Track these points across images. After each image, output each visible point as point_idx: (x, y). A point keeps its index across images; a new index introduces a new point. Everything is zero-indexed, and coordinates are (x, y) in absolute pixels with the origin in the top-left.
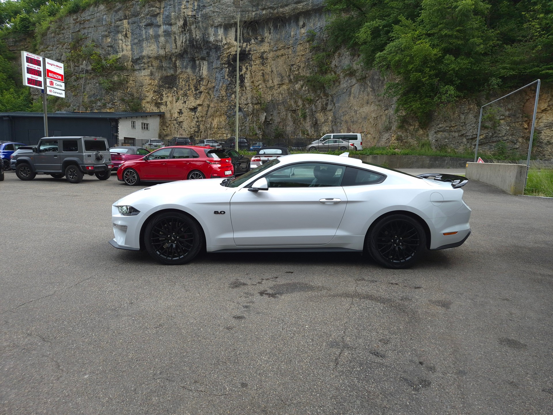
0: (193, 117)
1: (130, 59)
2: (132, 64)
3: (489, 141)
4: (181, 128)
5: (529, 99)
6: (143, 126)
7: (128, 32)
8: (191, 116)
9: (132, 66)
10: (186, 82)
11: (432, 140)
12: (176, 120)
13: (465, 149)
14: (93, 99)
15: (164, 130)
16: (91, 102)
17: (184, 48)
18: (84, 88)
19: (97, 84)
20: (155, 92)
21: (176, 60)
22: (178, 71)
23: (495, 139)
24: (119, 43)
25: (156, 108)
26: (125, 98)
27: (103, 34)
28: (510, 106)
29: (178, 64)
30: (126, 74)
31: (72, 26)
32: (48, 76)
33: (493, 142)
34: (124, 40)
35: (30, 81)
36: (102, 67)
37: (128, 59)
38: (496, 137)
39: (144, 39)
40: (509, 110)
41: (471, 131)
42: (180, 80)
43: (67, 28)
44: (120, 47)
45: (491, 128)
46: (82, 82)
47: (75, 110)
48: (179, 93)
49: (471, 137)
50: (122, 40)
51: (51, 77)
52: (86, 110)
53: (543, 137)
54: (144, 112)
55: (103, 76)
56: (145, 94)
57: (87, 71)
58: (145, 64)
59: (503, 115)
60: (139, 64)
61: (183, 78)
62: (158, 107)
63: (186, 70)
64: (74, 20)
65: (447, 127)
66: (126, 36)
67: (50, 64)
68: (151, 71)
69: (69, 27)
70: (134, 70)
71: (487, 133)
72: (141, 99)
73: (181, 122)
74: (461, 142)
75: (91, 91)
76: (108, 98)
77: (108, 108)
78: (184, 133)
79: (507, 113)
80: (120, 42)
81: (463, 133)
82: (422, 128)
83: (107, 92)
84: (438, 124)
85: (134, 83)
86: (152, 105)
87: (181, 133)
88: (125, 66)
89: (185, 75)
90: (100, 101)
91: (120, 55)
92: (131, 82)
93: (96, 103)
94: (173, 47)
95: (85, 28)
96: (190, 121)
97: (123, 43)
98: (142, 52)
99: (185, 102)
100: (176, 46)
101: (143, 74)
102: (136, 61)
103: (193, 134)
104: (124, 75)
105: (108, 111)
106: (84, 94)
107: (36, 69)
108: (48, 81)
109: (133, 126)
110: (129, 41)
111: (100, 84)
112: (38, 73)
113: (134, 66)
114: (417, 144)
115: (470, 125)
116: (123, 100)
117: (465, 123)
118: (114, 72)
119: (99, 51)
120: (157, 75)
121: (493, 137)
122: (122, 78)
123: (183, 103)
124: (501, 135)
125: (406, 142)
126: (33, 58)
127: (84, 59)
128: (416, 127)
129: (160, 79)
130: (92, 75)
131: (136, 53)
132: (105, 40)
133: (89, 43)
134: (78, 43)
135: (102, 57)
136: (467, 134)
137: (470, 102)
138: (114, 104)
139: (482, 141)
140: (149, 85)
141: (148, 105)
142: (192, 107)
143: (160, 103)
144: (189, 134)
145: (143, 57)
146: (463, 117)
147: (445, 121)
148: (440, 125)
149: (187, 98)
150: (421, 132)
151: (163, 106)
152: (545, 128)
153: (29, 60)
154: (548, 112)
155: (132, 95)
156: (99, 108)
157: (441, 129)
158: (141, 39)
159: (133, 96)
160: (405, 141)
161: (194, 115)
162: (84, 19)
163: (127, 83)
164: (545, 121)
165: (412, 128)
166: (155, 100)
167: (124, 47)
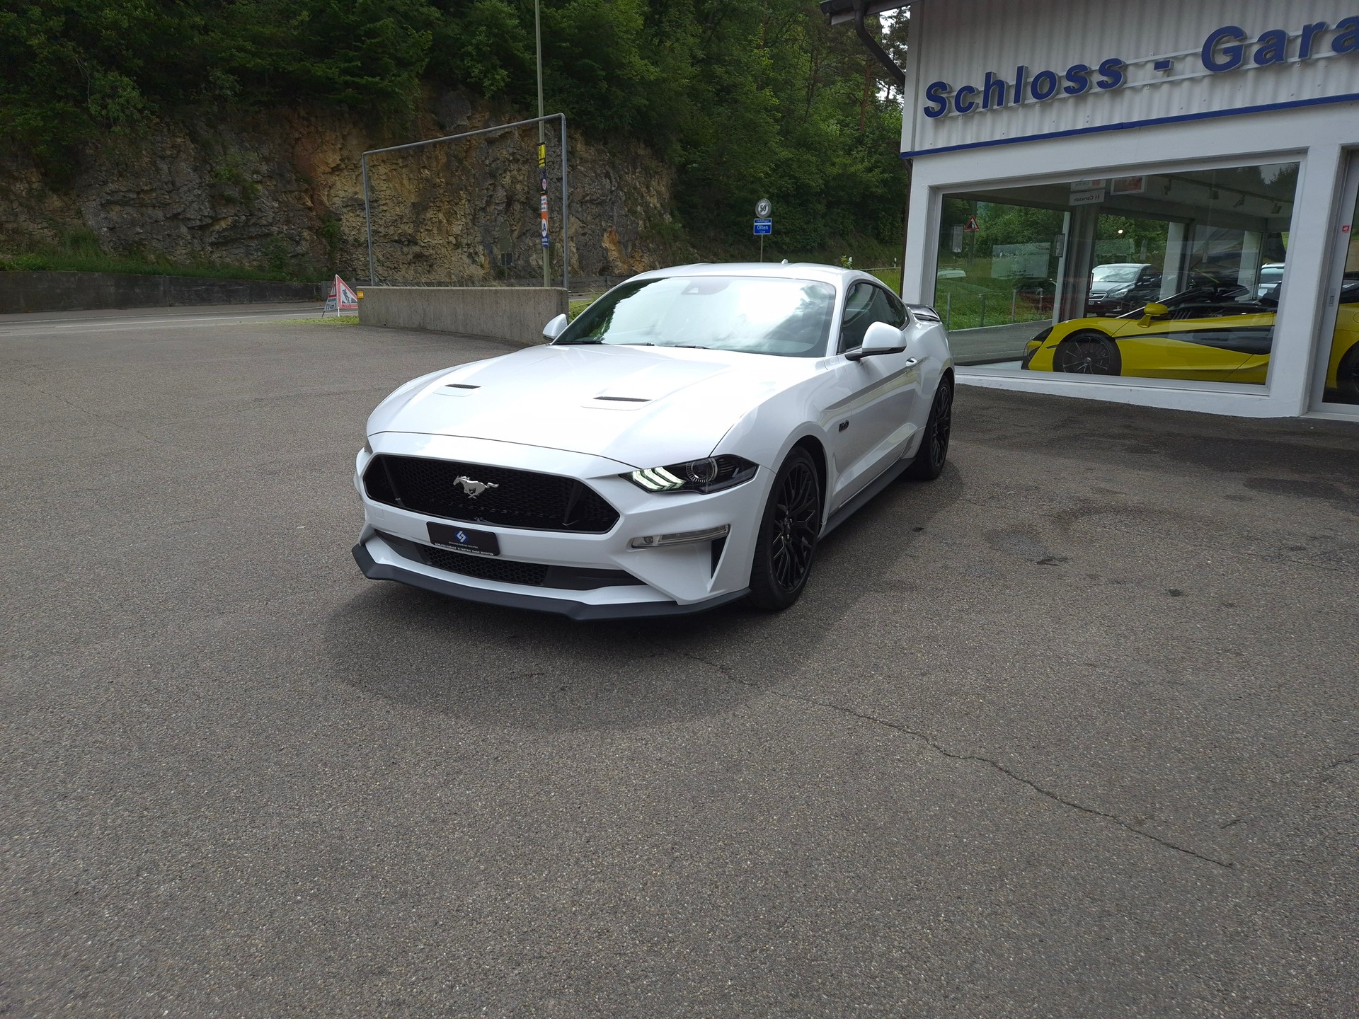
3: (242, 235)
5: (298, 139)
11: (100, 229)
13: (192, 254)
23: (254, 231)
28: (265, 151)
33: (251, 238)
38: (255, 224)
40: (267, 160)
41: (195, 205)
45: (241, 203)
49: (198, 223)
53: (347, 230)
59: (257, 172)
65: (129, 191)
71: (236, 215)
74: (179, 236)
79: (264, 168)
81: (175, 212)
82: (55, 191)
84: (105, 183)
114: (56, 235)
115: (189, 191)
117: (173, 184)
121: (249, 226)
124: (265, 222)
125: (15, 231)
128: (34, 186)
136: (188, 216)
137: (172, 128)
139: (226, 234)
146: (165, 167)
147: (121, 176)
148: (112, 186)
150: (55, 202)
152: (345, 210)
154: (343, 174)
157: (116, 198)
160: (10, 226)
164: (342, 194)
165: (20, 187)
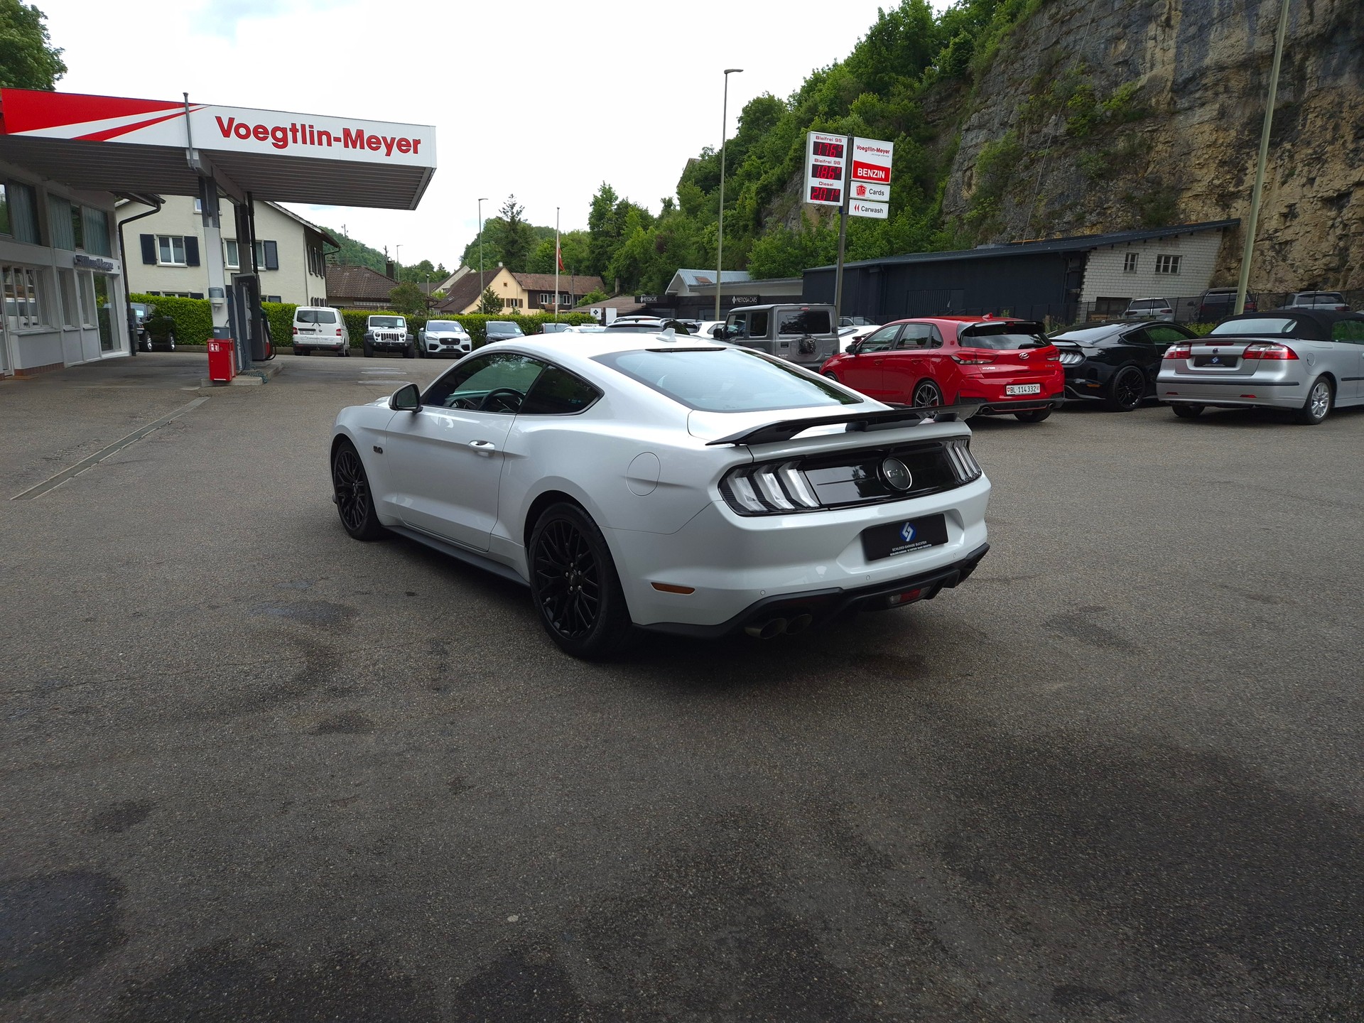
0: (1330, 223)
1: (1169, 84)
2: (1172, 98)
4: (1284, 260)
6: (1162, 264)
7: (1173, 12)
8: (1325, 223)
9: (1172, 102)
10: (1329, 118)
12: (1270, 238)
14: (1057, 206)
15: (1229, 269)
16: (1051, 215)
17: (1338, 16)
18: (1041, 184)
19: (1073, 168)
20: (1222, 163)
21: (1305, 59)
22: (1307, 90)
24: (1145, 49)
25: (1219, 210)
26: (1135, 194)
27: (1110, 34)
29: (1310, 68)
30: (1150, 129)
31: (1043, 33)
32: (856, 176)
34: (1160, 38)
35: (817, 193)
36: (1093, 120)
37: (1163, 85)
39: (1213, 20)
42: (1310, 116)
43: (1034, 42)
44: (1148, 56)
46: (1039, 168)
47: (1013, 238)
48: (1297, 156)
50: (1155, 39)
51: (862, 177)
52: (1037, 236)
54: (1181, 226)
55: (1088, 144)
56: (1192, 174)
57: (1055, 140)
58: (1206, 90)
60: (1191, 93)
61: (1318, 109)
62: (1226, 206)
63: (1335, 80)
64: (1051, 18)
66: (1168, 24)
67: (863, 149)
68: (1222, 105)
69: (1038, 39)
70: (1173, 113)
72: (1177, 190)
73: (1286, 243)
75: (1057, 187)
76: (1091, 199)
77: (1087, 224)
78: (1290, 276)
80: (1151, 43)
83: (1092, 185)
85: (1169, 149)
86: (1209, 202)
87: (1279, 276)
88: (1151, 106)
89: (1330, 99)
90: (1071, 209)
91: (1144, 80)
92: (1160, 147)
93: (1060, 216)
94: (1302, 21)
95: (1068, 33)
96: (1316, 239)
97: (1155, 47)
98: (1202, 58)
99: (1311, 181)
100: (1312, 14)
101: (1196, 119)
102: (1181, 88)
103: (1320, 276)
104: (1141, 132)
105: (1087, 232)
106: (1039, 197)
107: (832, 165)
108: (854, 186)
109: (1130, 266)
110: (1174, 35)
111: (1078, 166)
112: (834, 173)
113: (1175, 102)
116: (1128, 199)
118: (1120, 128)
119: (1093, 82)
120: (1238, 113)
122: (1137, 141)
123: (1304, 185)
126: (829, 142)
127: (1055, 112)
129: (1244, 126)
130: (1064, 148)
131: (1185, 66)
132: (1113, 50)
133: (1073, 67)
134: (1049, 73)
135: (1098, 94)
138: (1104, 214)
140: (1209, 146)
141: (1196, 205)
142: (1331, 193)
143: (1233, 193)
144: (1306, 277)
145: (1203, 72)
149: (1319, 169)
151: (1240, 201)
153: (821, 149)
155: (1156, 182)
156: (1067, 226)
158: (1205, 22)
159: (1159, 184)
161: (1334, 219)
162: (1073, 8)
163: (1148, 153)
166: (1219, 186)
167: (1158, 52)
